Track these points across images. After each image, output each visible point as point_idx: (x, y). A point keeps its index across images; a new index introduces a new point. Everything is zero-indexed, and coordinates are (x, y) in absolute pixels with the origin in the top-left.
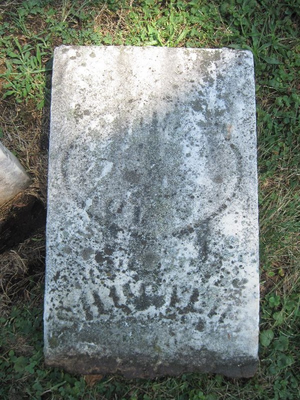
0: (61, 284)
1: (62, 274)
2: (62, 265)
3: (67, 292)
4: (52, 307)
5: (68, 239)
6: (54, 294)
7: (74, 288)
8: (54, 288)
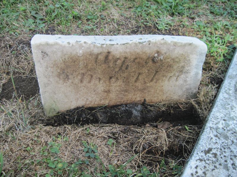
0: (210, 159)
1: (214, 151)
2: (216, 144)
3: (213, 168)
4: (194, 173)
5: (228, 129)
6: (201, 163)
7: (222, 167)
8: (202, 158)
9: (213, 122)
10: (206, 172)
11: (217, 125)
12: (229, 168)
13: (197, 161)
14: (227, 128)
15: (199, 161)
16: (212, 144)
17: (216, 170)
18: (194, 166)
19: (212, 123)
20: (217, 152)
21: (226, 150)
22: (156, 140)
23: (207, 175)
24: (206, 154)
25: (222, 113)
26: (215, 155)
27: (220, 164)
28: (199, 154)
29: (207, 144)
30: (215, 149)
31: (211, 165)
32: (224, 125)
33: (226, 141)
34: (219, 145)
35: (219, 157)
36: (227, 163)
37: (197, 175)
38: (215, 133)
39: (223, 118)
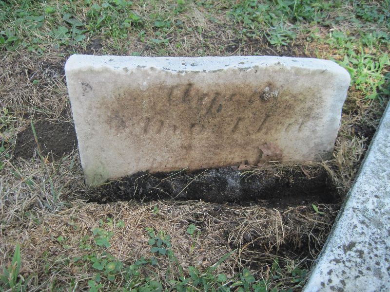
0: (352, 259)
1: (359, 247)
2: (363, 236)
3: (357, 274)
4: (326, 282)
5: (382, 210)
6: (337, 266)
7: (371, 273)
8: (338, 258)
9: (359, 199)
10: (346, 281)
11: (365, 204)
12: (382, 275)
13: (330, 262)
14: (380, 209)
15: (335, 263)
16: (357, 236)
17: (362, 278)
18: (326, 271)
19: (357, 201)
20: (363, 249)
21: (378, 246)
22: (265, 226)
23: (347, 286)
24: (345, 252)
25: (373, 185)
26: (361, 253)
27: (368, 269)
28: (335, 252)
29: (348, 236)
30: (360, 243)
31: (353, 270)
32: (376, 204)
33: (379, 231)
34: (368, 236)
35: (366, 256)
36: (379, 267)
37: (331, 285)
38: (361, 218)
39: (374, 194)
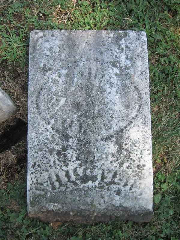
0: (37, 170)
4: (32, 183)
6: (33, 175)
8: (32, 172)
9: (31, 142)
10: (38, 179)
11: (34, 144)
12: (48, 170)
13: (30, 175)
14: (40, 143)
16: (35, 159)
17: (42, 175)
18: (30, 179)
20: (39, 164)
21: (44, 159)
24: (34, 168)
25: (34, 132)
27: (43, 170)
28: (30, 170)
29: (32, 161)
30: (37, 162)
31: (38, 173)
32: (37, 142)
33: (42, 153)
34: (39, 157)
35: (41, 166)
36: (47, 167)
37: (34, 183)
38: (34, 151)
39: (36, 137)
